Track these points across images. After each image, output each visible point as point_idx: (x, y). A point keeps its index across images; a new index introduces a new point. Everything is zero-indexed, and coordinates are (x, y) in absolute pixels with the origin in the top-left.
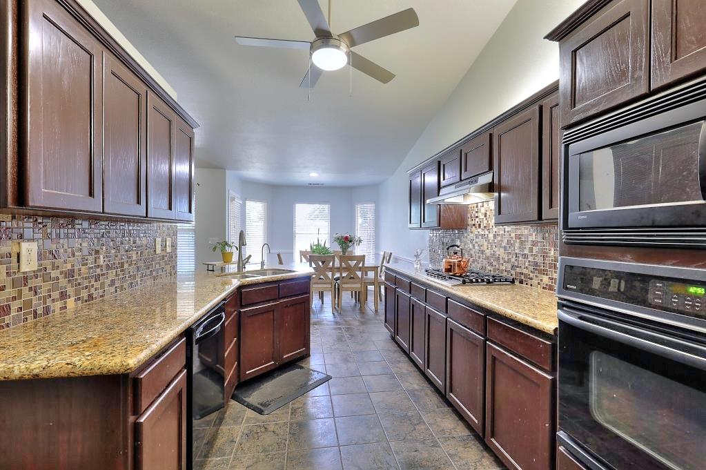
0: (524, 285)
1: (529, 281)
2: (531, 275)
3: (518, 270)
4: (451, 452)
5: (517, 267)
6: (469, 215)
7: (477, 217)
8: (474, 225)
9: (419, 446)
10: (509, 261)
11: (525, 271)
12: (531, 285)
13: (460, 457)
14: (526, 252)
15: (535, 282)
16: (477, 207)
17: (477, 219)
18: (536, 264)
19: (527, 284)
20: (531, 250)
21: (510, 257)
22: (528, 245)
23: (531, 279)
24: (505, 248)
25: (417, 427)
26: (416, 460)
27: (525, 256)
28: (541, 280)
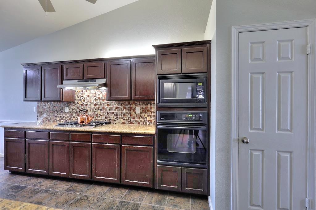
0: (112, 124)
1: (114, 122)
2: (115, 120)
3: (108, 118)
4: (111, 196)
5: (109, 117)
6: (76, 95)
7: (82, 96)
8: (80, 100)
9: (99, 204)
10: (104, 115)
11: (112, 118)
12: (115, 123)
13: (115, 196)
14: (113, 111)
15: (117, 121)
16: (82, 92)
17: (82, 98)
18: (117, 115)
19: (113, 123)
20: (115, 110)
21: (104, 113)
22: (114, 109)
23: (115, 121)
24: (101, 110)
25: (89, 199)
26: (104, 209)
27: (113, 113)
28: (120, 121)
